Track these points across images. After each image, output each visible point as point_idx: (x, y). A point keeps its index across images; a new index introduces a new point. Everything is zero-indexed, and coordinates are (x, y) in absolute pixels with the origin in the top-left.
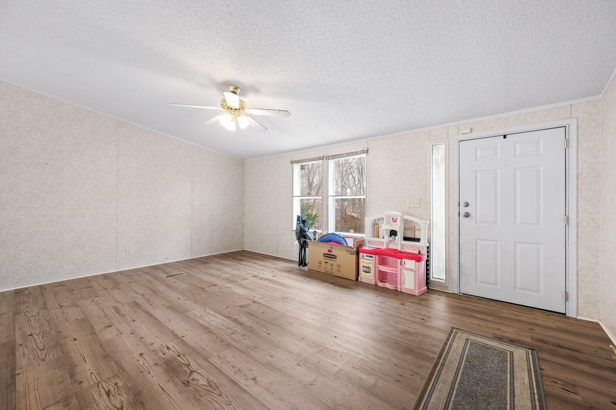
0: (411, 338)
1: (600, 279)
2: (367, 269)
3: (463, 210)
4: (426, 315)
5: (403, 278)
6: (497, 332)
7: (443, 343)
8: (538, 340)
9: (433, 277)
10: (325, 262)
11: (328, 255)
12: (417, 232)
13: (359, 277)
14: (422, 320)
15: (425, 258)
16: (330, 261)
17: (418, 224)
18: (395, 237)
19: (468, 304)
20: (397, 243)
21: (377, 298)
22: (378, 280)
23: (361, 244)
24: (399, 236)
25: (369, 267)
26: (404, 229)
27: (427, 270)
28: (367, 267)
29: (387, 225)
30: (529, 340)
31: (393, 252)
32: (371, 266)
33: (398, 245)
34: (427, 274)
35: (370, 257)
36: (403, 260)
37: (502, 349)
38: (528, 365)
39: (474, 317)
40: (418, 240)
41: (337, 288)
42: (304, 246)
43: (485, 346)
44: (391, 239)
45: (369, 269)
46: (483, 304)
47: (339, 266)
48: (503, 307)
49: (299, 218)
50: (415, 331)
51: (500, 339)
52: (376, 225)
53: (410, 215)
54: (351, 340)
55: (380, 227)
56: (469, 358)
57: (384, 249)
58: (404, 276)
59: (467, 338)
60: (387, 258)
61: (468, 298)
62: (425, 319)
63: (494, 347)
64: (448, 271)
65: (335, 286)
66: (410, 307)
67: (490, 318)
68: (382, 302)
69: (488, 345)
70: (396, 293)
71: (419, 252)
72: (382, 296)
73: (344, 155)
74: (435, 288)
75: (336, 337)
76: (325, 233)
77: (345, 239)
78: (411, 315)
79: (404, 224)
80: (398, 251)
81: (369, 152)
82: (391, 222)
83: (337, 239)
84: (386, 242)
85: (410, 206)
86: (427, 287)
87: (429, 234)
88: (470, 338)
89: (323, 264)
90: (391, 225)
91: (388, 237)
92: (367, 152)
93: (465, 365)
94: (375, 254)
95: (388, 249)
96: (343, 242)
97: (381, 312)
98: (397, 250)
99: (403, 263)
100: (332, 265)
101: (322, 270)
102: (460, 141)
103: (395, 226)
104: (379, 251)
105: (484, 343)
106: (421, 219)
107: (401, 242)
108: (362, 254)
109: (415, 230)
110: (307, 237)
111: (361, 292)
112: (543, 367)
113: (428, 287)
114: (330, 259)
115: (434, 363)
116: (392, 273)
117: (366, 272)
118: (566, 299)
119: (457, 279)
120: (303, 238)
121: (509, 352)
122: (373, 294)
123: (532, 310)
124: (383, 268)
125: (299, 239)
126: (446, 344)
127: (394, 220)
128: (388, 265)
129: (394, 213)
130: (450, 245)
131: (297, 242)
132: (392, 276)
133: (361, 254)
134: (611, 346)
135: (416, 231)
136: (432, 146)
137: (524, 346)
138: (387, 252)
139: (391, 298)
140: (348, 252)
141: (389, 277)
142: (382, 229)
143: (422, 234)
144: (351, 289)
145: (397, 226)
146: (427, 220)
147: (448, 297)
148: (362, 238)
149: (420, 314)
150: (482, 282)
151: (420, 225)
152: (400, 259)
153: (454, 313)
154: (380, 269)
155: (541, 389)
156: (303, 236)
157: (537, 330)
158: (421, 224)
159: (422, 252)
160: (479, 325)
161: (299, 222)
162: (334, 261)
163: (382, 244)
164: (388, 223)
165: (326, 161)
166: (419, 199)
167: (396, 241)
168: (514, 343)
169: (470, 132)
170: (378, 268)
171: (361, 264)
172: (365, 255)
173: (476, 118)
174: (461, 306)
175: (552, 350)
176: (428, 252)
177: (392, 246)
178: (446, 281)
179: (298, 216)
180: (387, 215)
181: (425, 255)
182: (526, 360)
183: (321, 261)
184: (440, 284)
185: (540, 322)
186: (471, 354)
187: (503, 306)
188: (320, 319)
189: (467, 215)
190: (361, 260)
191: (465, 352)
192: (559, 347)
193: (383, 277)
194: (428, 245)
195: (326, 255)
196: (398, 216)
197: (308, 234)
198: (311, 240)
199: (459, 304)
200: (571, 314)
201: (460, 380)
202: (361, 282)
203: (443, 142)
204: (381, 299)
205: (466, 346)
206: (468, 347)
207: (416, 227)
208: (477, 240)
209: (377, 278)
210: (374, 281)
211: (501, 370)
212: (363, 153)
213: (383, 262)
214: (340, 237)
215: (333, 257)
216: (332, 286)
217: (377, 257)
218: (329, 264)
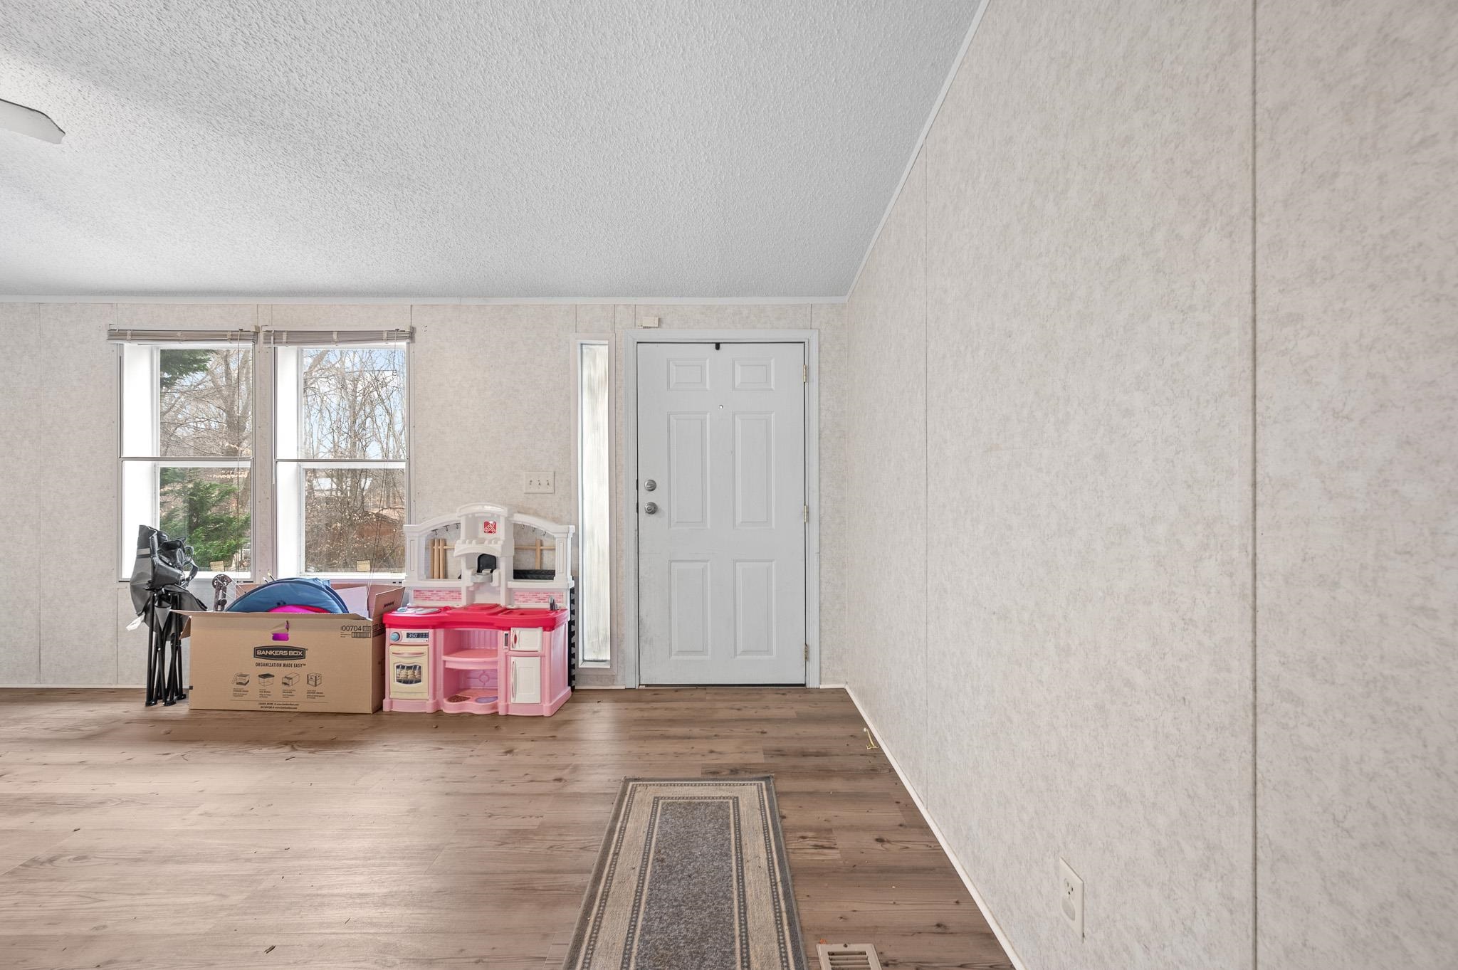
0: (527, 848)
1: (847, 613)
2: (410, 672)
3: (646, 498)
4: (567, 766)
5: (512, 680)
6: (711, 760)
7: (606, 833)
8: (773, 753)
9: (584, 661)
10: (260, 676)
11: (269, 650)
12: (547, 556)
13: (386, 702)
14: (557, 783)
15: (567, 616)
16: (279, 670)
17: (549, 536)
18: (492, 572)
19: (656, 709)
20: (497, 589)
21: (439, 753)
22: (442, 696)
23: (393, 603)
24: (501, 570)
25: (415, 667)
26: (515, 549)
27: (572, 645)
28: (409, 668)
29: (470, 543)
30: (759, 759)
31: (485, 612)
32: (424, 662)
33: (499, 593)
34: (572, 656)
35: (419, 636)
36: (512, 631)
37: (720, 798)
38: (762, 819)
39: (668, 737)
40: (549, 575)
41: (301, 754)
42: (173, 631)
43: (689, 804)
44: (480, 578)
45: (416, 672)
46: (683, 700)
47: (314, 680)
48: (717, 697)
49: (145, 535)
50: (537, 822)
51: (714, 774)
52: (438, 544)
53: (529, 514)
54: (333, 937)
55: (450, 549)
56: (660, 851)
57: (461, 608)
58: (516, 671)
59: (655, 798)
60: (469, 632)
61: (656, 693)
62: (565, 778)
63: (705, 801)
64: (615, 640)
65: (294, 749)
66: (530, 753)
67: (696, 731)
68: (451, 763)
69: (694, 798)
70: (496, 722)
71: (552, 605)
72: (453, 742)
73: (335, 336)
74: (590, 684)
75: (273, 948)
76: (263, 579)
77: (337, 592)
78: (528, 778)
79: (515, 538)
80: (501, 609)
81: (417, 336)
82: (482, 534)
83: (306, 595)
84: (468, 588)
85: (529, 491)
86: (570, 688)
87: (576, 558)
88: (662, 795)
89: (255, 685)
90: (482, 541)
91: (473, 574)
92: (411, 335)
93: (654, 872)
94: (434, 627)
95: (473, 607)
96: (330, 603)
97: (447, 794)
98: (497, 606)
99: (512, 639)
100: (286, 681)
101: (251, 700)
102: (638, 343)
103: (490, 542)
104: (446, 615)
105: (687, 798)
106: (557, 523)
107: (506, 585)
108: (393, 630)
109: (541, 550)
110: (186, 601)
111: (385, 748)
112: (784, 812)
113: (574, 687)
114: (282, 662)
115: (583, 902)
116: (484, 671)
117: (406, 682)
118: (806, 658)
119: (633, 656)
120: (164, 603)
121: (731, 801)
122: (426, 745)
123: (761, 690)
124: (458, 662)
125: (147, 610)
126: (611, 832)
127: (490, 528)
128: (474, 649)
129: (488, 508)
130: (619, 579)
131: (137, 624)
132: (484, 678)
133: (391, 633)
134: (865, 730)
135: (545, 553)
136: (579, 347)
137: (754, 776)
138: (469, 614)
139: (478, 742)
140: (346, 632)
141: (475, 684)
142: (456, 553)
143: (560, 561)
144: (353, 745)
145: (496, 543)
146: (569, 523)
147: (616, 702)
148: (397, 584)
149: (552, 767)
150: (681, 652)
151: (554, 539)
152: (503, 628)
153: (630, 739)
154: (449, 666)
155: (786, 864)
156: (168, 600)
157: (772, 731)
158: (555, 536)
159: (559, 605)
160: (677, 755)
161: (147, 551)
162: (296, 666)
163: (455, 595)
164: (472, 536)
165: (267, 346)
166: (552, 473)
167: (495, 583)
168: (738, 776)
169: (657, 326)
170: (442, 663)
171: (392, 661)
172: (404, 632)
173: (668, 296)
174: (643, 717)
175: (794, 767)
176: (572, 602)
177: (483, 599)
178: (611, 665)
179: (142, 528)
180: (470, 516)
181: (566, 610)
182: (758, 807)
183: (245, 676)
184: (600, 673)
185: (775, 713)
186: (664, 837)
187: (716, 694)
188: (211, 898)
189: (653, 509)
190: (391, 650)
191: (652, 838)
192: (804, 756)
193: (457, 685)
194: (572, 584)
195: (262, 653)
196: (499, 516)
197: (191, 588)
198: (204, 608)
199: (637, 714)
200: (813, 683)
201: (644, 923)
202: (391, 713)
203: (604, 340)
204: (449, 752)
205: (655, 820)
206: (657, 821)
207: (545, 543)
208: (671, 562)
209: (441, 692)
210: (431, 701)
211: (721, 854)
212: (399, 338)
213: (458, 646)
214: (320, 588)
215: (292, 653)
216: (285, 751)
217: (441, 633)
218: (277, 680)
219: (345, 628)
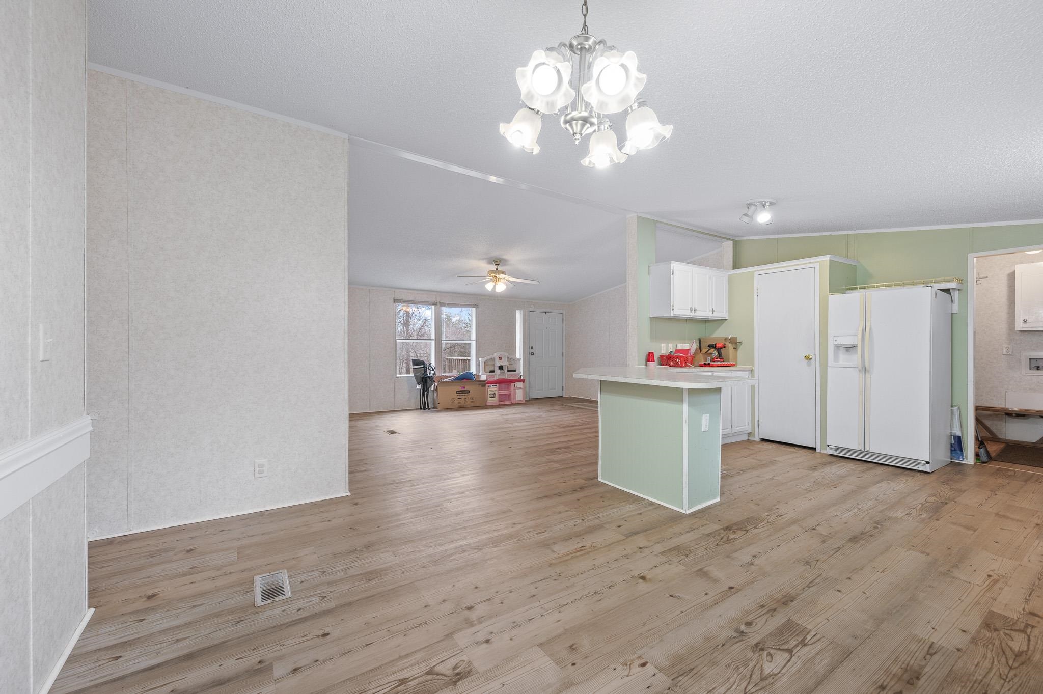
3: (531, 351)
5: (516, 395)
10: (458, 399)
13: (487, 402)
16: (463, 397)
24: (505, 370)
26: (508, 364)
28: (493, 394)
32: (496, 392)
33: (505, 375)
35: (495, 386)
40: (515, 371)
47: (472, 398)
79: (507, 361)
81: (479, 307)
94: (498, 383)
99: (516, 385)
100: (465, 399)
101: (456, 406)
106: (514, 358)
107: (507, 373)
114: (463, 394)
116: (508, 394)
117: (492, 397)
118: (563, 390)
119: (528, 391)
124: (502, 392)
133: (488, 385)
141: (508, 397)
143: (515, 367)
150: (538, 390)
152: (514, 383)
162: (467, 395)
163: (493, 376)
166: (510, 344)
171: (489, 393)
172: (491, 385)
183: (454, 399)
189: (532, 354)
195: (459, 392)
200: (564, 396)
202: (488, 406)
207: (512, 364)
208: (536, 367)
209: (500, 399)
210: (498, 402)
215: (466, 392)
218: (463, 399)
219: (479, 384)
